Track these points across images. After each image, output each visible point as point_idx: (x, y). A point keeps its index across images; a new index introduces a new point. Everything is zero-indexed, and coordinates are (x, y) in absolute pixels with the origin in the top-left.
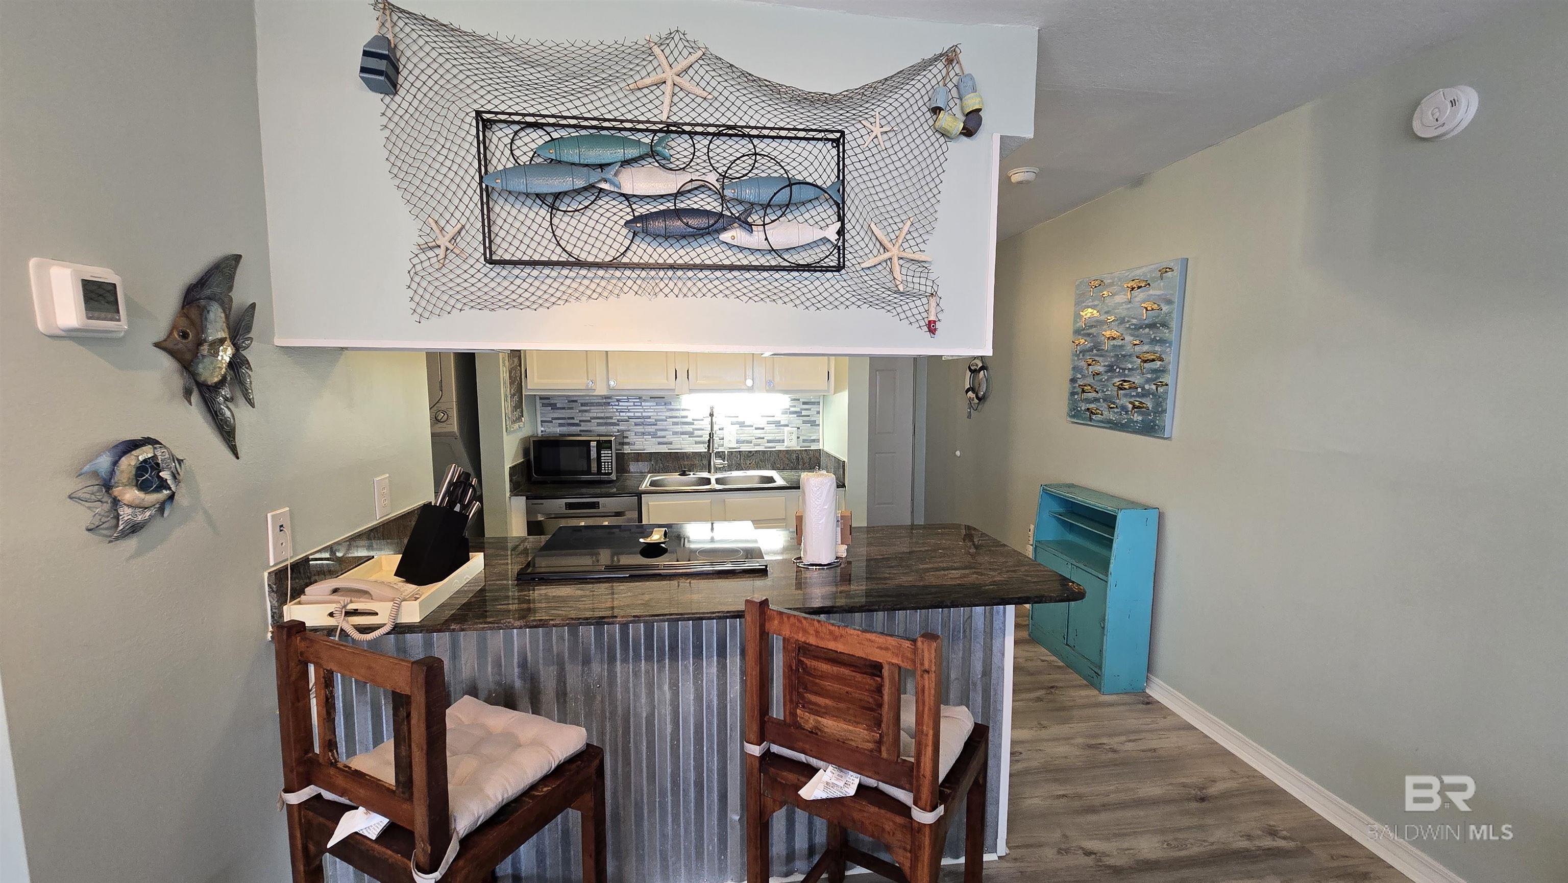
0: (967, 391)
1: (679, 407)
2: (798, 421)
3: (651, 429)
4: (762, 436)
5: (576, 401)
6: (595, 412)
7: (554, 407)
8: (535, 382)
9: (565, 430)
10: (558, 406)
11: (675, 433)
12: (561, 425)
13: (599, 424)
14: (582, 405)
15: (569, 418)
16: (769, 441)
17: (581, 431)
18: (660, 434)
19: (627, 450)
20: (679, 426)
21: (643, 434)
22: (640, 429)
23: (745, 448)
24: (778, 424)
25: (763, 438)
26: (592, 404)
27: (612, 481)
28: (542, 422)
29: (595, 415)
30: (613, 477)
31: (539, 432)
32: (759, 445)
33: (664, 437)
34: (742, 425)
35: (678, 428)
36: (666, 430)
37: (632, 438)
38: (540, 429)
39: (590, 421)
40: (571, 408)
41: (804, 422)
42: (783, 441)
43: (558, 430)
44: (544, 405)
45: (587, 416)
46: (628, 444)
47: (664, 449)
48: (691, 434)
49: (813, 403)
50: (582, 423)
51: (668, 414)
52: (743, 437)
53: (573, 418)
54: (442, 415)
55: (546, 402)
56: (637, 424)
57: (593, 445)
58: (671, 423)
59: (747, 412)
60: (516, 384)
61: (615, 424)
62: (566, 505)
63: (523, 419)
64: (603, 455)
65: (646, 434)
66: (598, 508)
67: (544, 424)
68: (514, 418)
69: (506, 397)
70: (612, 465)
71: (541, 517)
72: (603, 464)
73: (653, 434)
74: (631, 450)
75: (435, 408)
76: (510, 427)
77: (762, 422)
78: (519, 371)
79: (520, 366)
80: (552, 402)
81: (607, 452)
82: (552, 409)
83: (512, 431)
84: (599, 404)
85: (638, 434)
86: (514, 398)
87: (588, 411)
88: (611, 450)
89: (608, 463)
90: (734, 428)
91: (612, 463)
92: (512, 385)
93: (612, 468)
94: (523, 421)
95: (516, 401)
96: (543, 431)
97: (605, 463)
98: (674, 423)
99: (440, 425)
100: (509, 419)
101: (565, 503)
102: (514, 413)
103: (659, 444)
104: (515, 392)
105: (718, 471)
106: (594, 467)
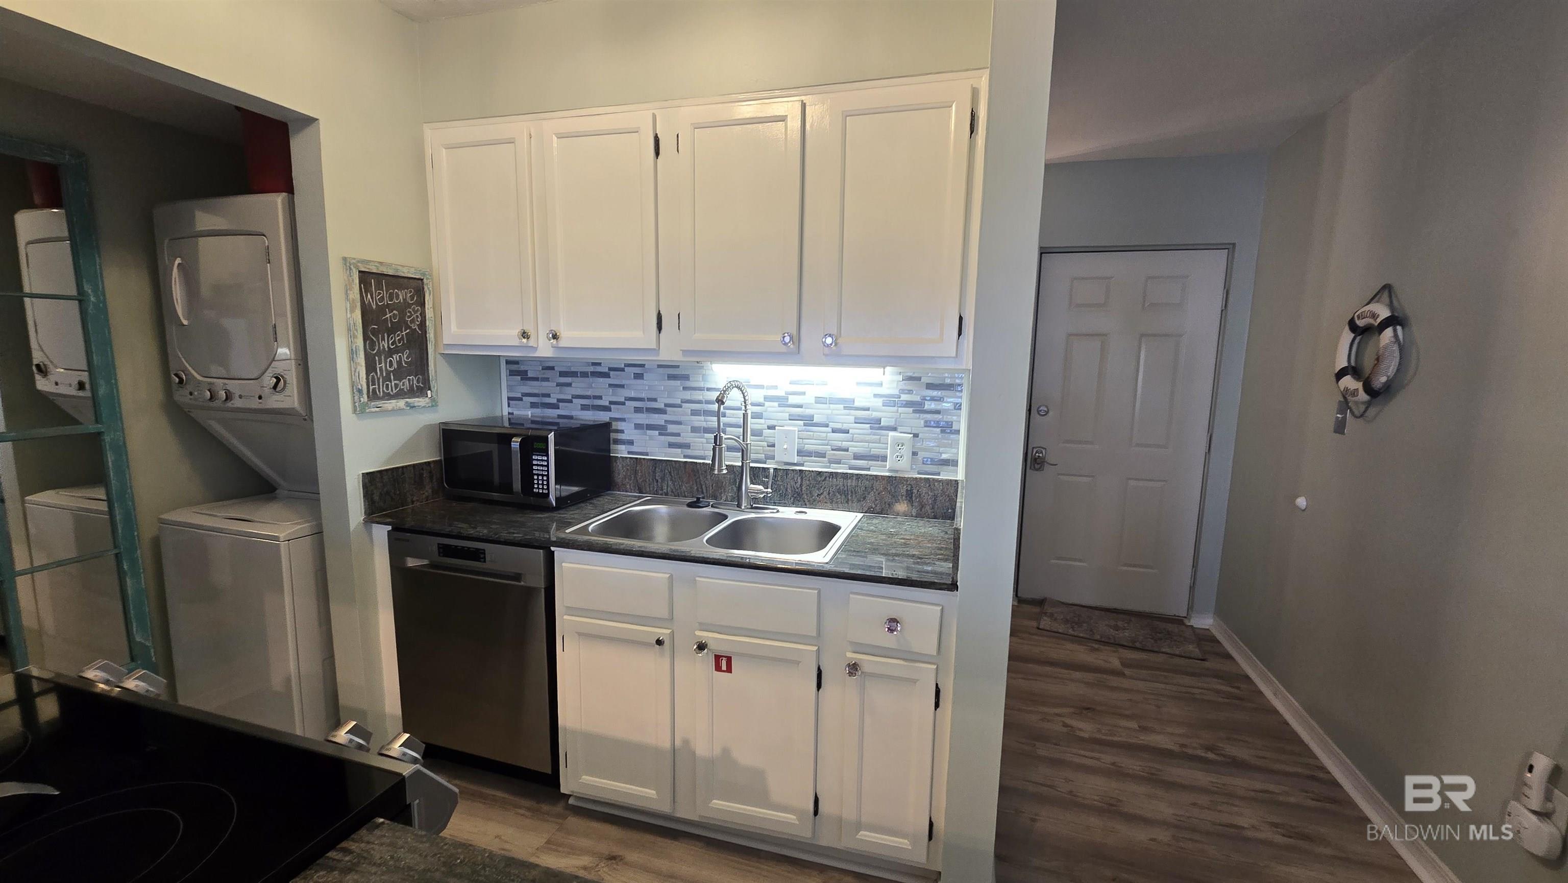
0: (1340, 375)
1: (702, 385)
2: (918, 422)
3: (659, 420)
4: (845, 444)
5: (552, 368)
6: (579, 386)
7: (524, 376)
8: (451, 334)
9: (538, 412)
10: (530, 375)
11: (695, 430)
12: (533, 405)
13: (584, 408)
14: (563, 374)
15: (544, 395)
16: (857, 457)
17: (560, 417)
18: (671, 428)
19: (621, 451)
20: (702, 418)
21: (647, 427)
22: (643, 419)
23: (812, 466)
24: (876, 424)
25: (847, 450)
26: (574, 374)
27: (551, 509)
28: (509, 399)
29: (579, 392)
30: (552, 501)
31: (505, 413)
32: (838, 462)
33: (678, 435)
34: (809, 421)
36: (679, 423)
37: (625, 432)
39: (571, 401)
40: (547, 380)
41: (927, 424)
42: (884, 458)
43: (529, 413)
44: (511, 372)
45: (567, 394)
46: (623, 442)
47: (677, 456)
49: (949, 387)
50: (560, 404)
51: (688, 395)
52: (810, 446)
53: (548, 396)
54: (275, 380)
55: (514, 367)
56: (638, 410)
57: (516, 443)
58: (690, 412)
59: (819, 400)
60: (404, 333)
61: (607, 409)
62: (439, 548)
63: (429, 392)
64: (535, 462)
65: (650, 427)
66: (485, 562)
67: (511, 402)
68: (388, 390)
69: (352, 354)
70: (548, 480)
71: (411, 562)
72: (536, 477)
73: (662, 430)
74: (629, 453)
75: (270, 370)
76: (364, 407)
77: (845, 419)
78: (416, 312)
79: (423, 305)
80: (522, 368)
81: (540, 458)
82: (522, 379)
83: (376, 412)
84: (584, 375)
85: (638, 426)
86: (394, 357)
87: (569, 385)
88: (547, 455)
89: (543, 475)
90: (795, 428)
91: (548, 476)
92: (386, 335)
93: (548, 485)
94: (429, 396)
95: (399, 363)
96: (509, 413)
97: (538, 475)
98: (695, 413)
99: (277, 397)
100: (360, 391)
101: (438, 544)
102: (391, 383)
103: (671, 445)
104: (397, 346)
105: (756, 503)
106: (517, 483)
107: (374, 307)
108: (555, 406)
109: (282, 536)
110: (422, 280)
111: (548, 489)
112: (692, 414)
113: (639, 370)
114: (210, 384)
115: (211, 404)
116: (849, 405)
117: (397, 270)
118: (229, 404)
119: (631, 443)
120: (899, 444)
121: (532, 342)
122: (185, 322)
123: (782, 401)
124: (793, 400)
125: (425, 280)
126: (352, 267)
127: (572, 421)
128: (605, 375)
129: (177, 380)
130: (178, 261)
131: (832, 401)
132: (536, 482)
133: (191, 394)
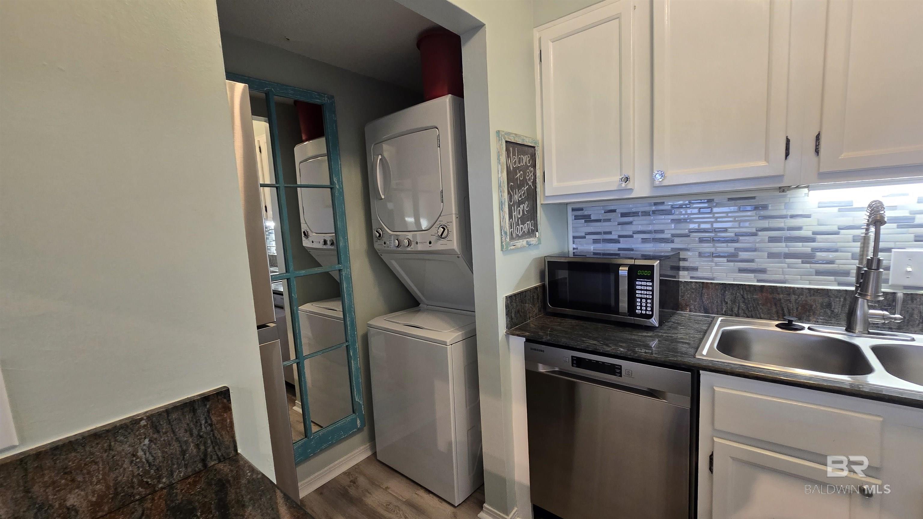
1: (784, 212)
3: (729, 248)
5: (614, 211)
6: (639, 224)
7: (587, 219)
8: (554, 187)
9: (601, 247)
10: (593, 218)
11: (771, 255)
12: (595, 241)
13: (644, 241)
15: (606, 233)
17: (620, 249)
18: (743, 255)
19: (684, 277)
20: (784, 244)
21: (713, 255)
22: (707, 248)
26: (635, 214)
27: (651, 328)
28: (574, 237)
29: (640, 228)
30: (654, 321)
31: (571, 249)
33: (752, 261)
35: (781, 248)
36: (755, 250)
38: (571, 246)
39: (631, 236)
40: (609, 220)
43: (592, 248)
44: (577, 218)
46: (686, 269)
47: (750, 280)
48: (807, 258)
50: (621, 239)
51: (765, 224)
53: (610, 233)
54: (442, 230)
55: (579, 213)
57: (623, 271)
58: (767, 239)
60: (525, 189)
62: (573, 360)
63: (537, 233)
64: (638, 287)
66: (621, 376)
67: (575, 240)
68: (518, 232)
69: (501, 204)
70: (652, 303)
71: (542, 369)
72: (639, 300)
73: (731, 257)
74: (692, 278)
75: (438, 223)
76: (508, 245)
78: (531, 172)
79: (534, 166)
80: (586, 213)
81: (643, 283)
82: (586, 222)
83: (513, 249)
84: (646, 214)
85: (704, 255)
86: (521, 207)
87: (630, 223)
88: (652, 281)
89: (646, 299)
90: (921, 249)
91: (652, 299)
92: (517, 190)
93: (652, 308)
94: (537, 236)
95: (523, 211)
96: (574, 249)
97: (641, 298)
98: (772, 240)
99: (442, 241)
100: (506, 233)
101: (572, 357)
102: (519, 226)
103: (743, 271)
104: (522, 199)
105: (881, 329)
106: (624, 305)
107: (512, 169)
108: (616, 241)
109: (448, 341)
110: (534, 147)
111: (652, 310)
112: (770, 241)
114: (397, 235)
115: (399, 249)
117: (523, 140)
118: (409, 249)
119: (695, 269)
121: (630, 186)
122: (383, 197)
123: (904, 222)
125: (536, 148)
126: (502, 137)
127: (632, 252)
129: (378, 234)
130: (380, 157)
132: (639, 304)
133: (385, 243)
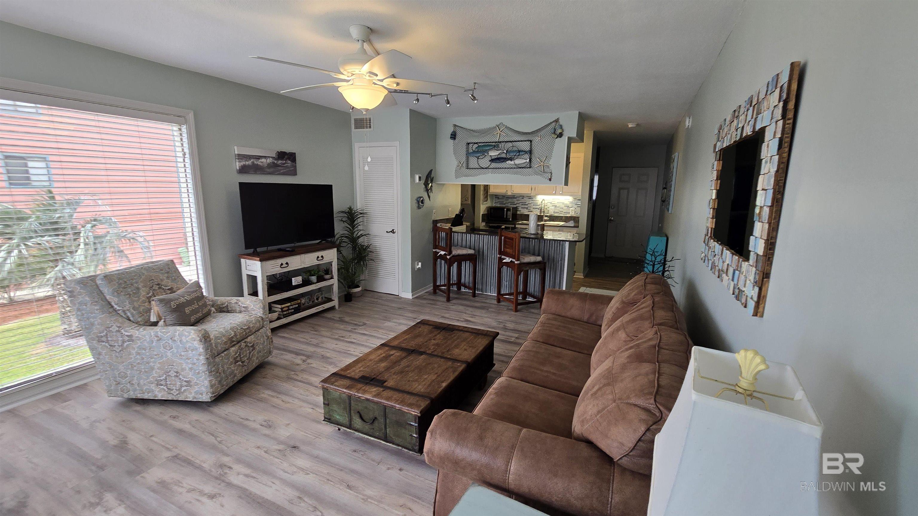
1: (535, 200)
2: (576, 206)
3: (526, 206)
4: (562, 210)
6: (510, 200)
7: (498, 198)
8: (492, 191)
9: (501, 205)
12: (500, 204)
13: (511, 204)
14: (507, 198)
16: (564, 213)
18: (529, 208)
19: (518, 213)
22: (523, 206)
23: (556, 214)
24: (568, 207)
26: (509, 198)
32: (561, 214)
34: (556, 206)
35: (534, 207)
37: (520, 209)
38: (494, 205)
40: (502, 199)
41: (578, 207)
42: (569, 213)
43: (499, 205)
44: (496, 198)
45: (508, 201)
48: (538, 209)
51: (532, 202)
52: (556, 211)
55: (496, 196)
56: (522, 205)
57: (505, 210)
59: (558, 203)
61: (516, 204)
63: (488, 201)
65: (525, 208)
73: (527, 208)
77: (563, 206)
80: (498, 196)
81: (509, 212)
83: (484, 204)
84: (511, 198)
85: (522, 208)
88: (511, 212)
90: (553, 208)
93: (511, 217)
97: (509, 215)
98: (533, 205)
102: (485, 200)
103: (529, 211)
105: (546, 221)
106: (505, 216)
108: (505, 204)
113: (523, 197)
116: (563, 203)
119: (520, 211)
120: (572, 210)
121: (507, 192)
123: (551, 203)
124: (553, 203)
128: (516, 198)
131: (560, 203)
